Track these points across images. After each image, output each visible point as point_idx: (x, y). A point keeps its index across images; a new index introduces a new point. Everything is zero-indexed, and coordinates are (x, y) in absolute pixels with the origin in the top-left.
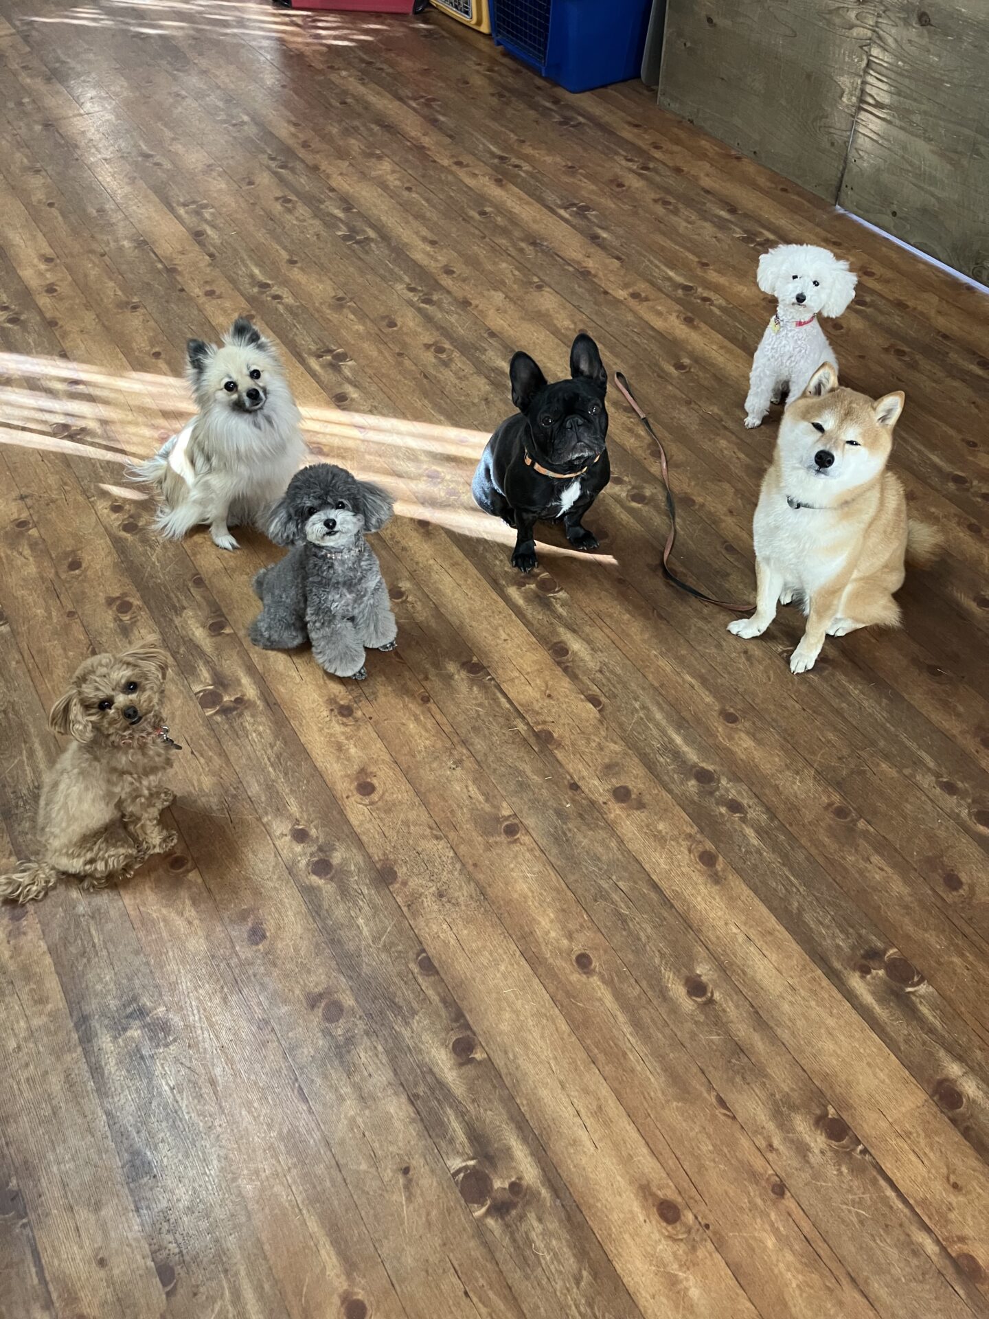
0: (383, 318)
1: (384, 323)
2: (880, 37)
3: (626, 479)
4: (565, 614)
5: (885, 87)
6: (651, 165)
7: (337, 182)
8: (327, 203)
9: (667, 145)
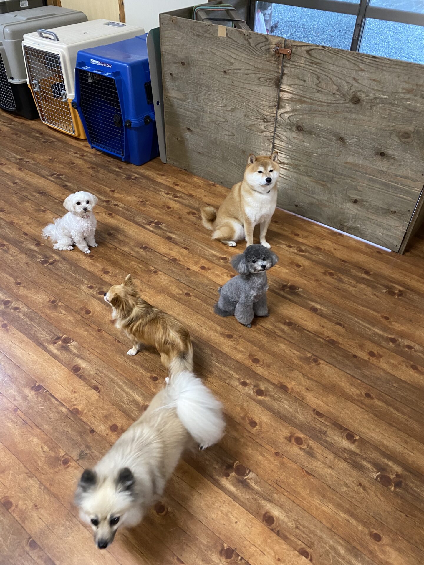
0: (81, 309)
1: (84, 312)
2: (278, 136)
3: (248, 381)
4: (259, 489)
5: (284, 156)
6: (178, 195)
7: (27, 229)
8: (25, 243)
9: (181, 183)
